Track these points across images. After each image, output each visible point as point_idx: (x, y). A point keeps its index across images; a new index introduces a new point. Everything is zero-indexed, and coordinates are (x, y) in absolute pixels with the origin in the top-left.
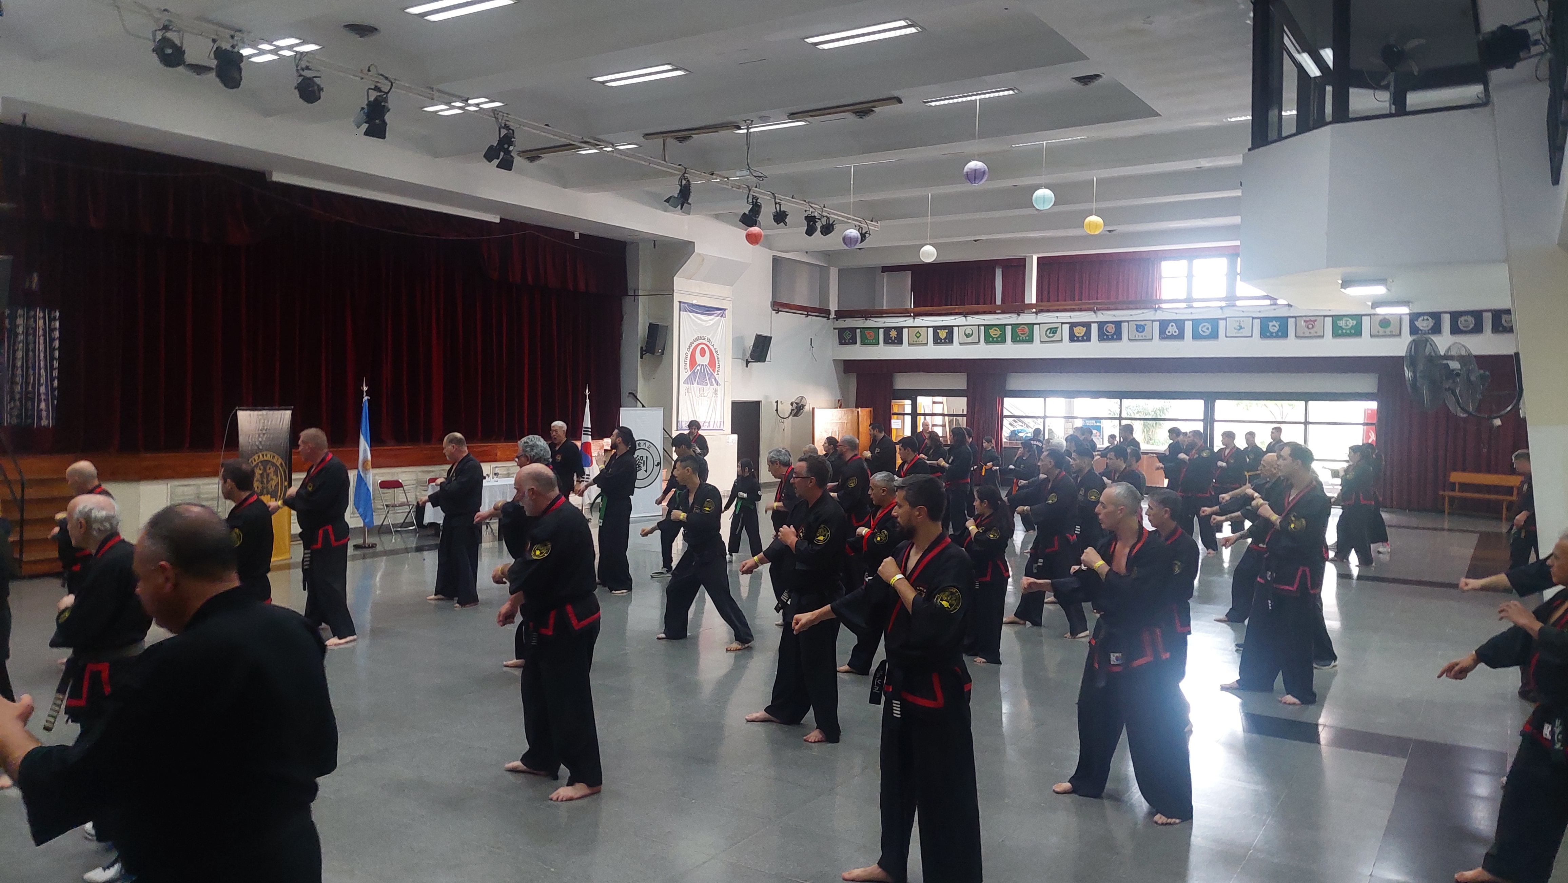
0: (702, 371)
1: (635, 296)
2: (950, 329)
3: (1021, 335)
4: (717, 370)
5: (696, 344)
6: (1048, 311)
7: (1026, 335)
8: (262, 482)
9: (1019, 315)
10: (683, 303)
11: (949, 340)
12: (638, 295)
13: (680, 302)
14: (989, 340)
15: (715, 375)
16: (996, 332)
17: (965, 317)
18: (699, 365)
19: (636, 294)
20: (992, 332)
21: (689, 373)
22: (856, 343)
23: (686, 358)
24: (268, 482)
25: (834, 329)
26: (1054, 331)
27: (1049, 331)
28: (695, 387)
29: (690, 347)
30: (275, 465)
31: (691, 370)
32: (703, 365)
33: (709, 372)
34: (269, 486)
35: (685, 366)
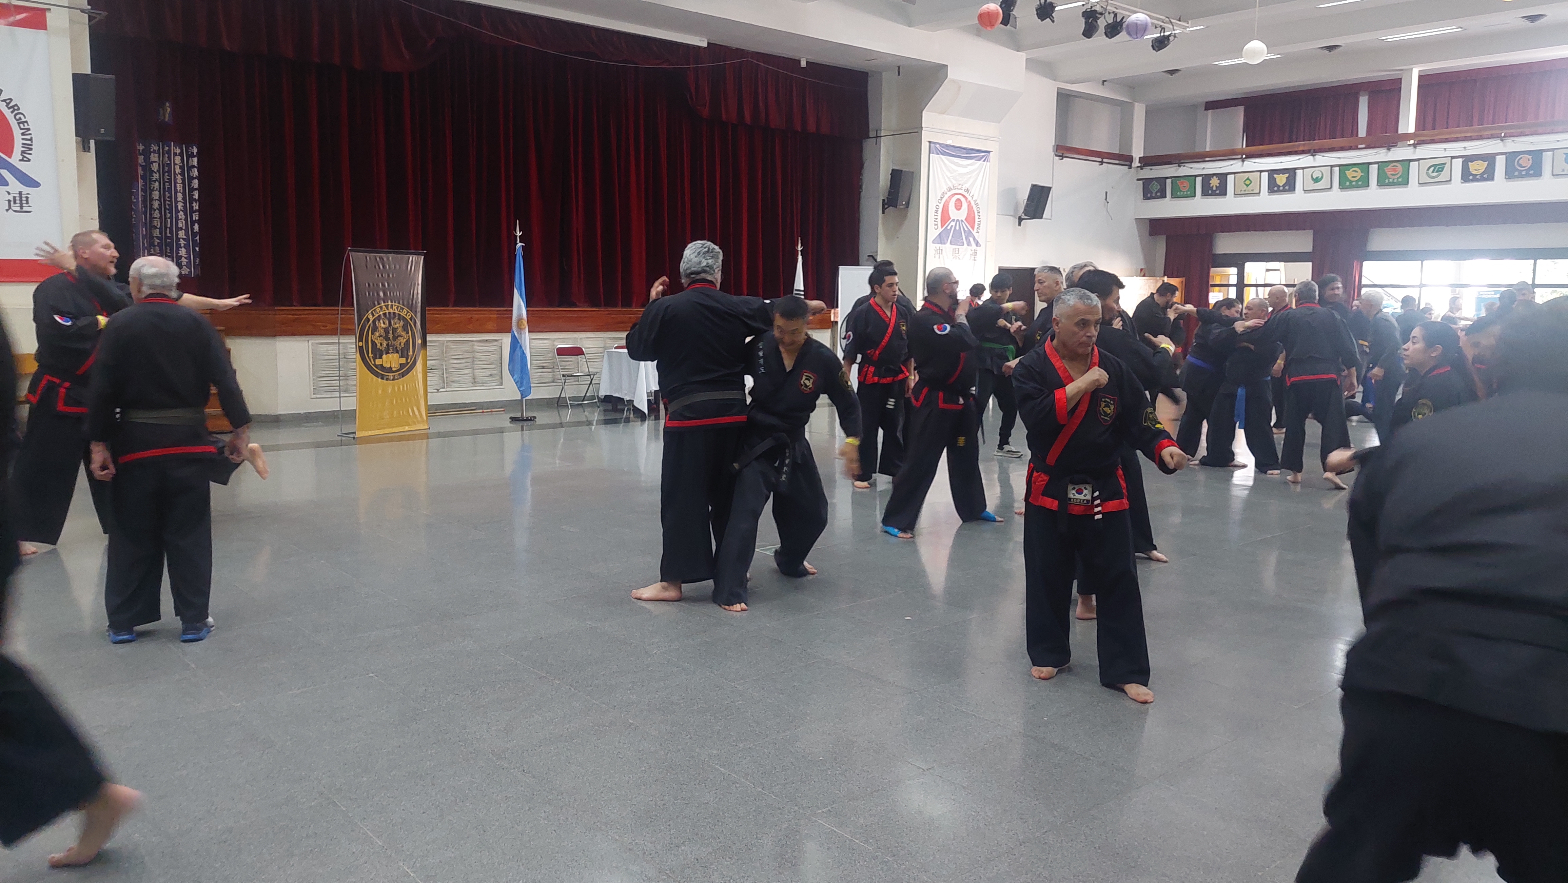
0: (957, 228)
1: (877, 137)
2: (1291, 173)
3: (1390, 176)
4: (976, 226)
5: (949, 194)
6: (1433, 142)
7: (1398, 176)
8: (387, 338)
9: (1389, 150)
10: (934, 143)
11: (1290, 186)
12: (881, 136)
13: (930, 142)
14: (1345, 184)
15: (974, 232)
16: (1355, 174)
17: (1313, 156)
18: (953, 220)
19: (878, 135)
20: (1350, 174)
21: (940, 230)
22: (1165, 197)
23: (936, 212)
24: (395, 338)
25: (1138, 180)
26: (1439, 168)
27: (1432, 169)
28: (948, 247)
29: (941, 198)
30: (404, 319)
31: (942, 227)
32: (958, 220)
33: (966, 229)
34: (397, 343)
35: (935, 221)
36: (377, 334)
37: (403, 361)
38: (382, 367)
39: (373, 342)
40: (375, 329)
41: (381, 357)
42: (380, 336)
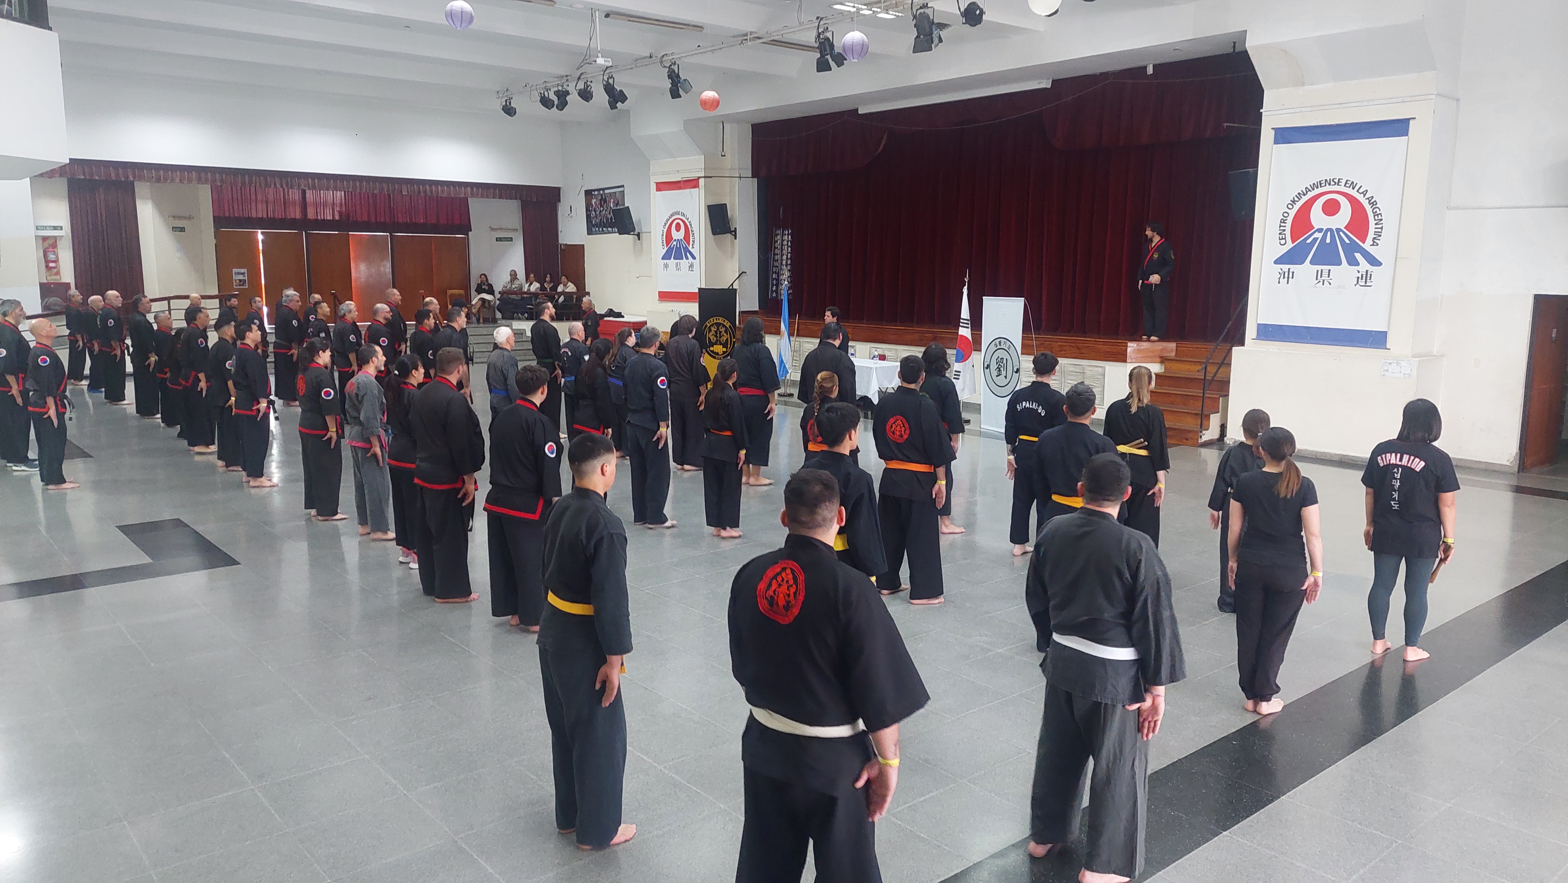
0: (1328, 241)
4: (1371, 235)
5: (1310, 195)
8: (716, 337)
13: (1276, 129)
15: (1367, 246)
18: (1320, 230)
21: (1290, 245)
23: (1283, 221)
24: (720, 337)
28: (1306, 271)
29: (1294, 201)
30: (726, 327)
31: (1293, 243)
32: (1328, 230)
33: (1347, 241)
34: (721, 340)
35: (1280, 234)
36: (711, 334)
37: (725, 350)
38: (712, 351)
39: (709, 338)
40: (710, 331)
41: (713, 346)
42: (713, 335)
